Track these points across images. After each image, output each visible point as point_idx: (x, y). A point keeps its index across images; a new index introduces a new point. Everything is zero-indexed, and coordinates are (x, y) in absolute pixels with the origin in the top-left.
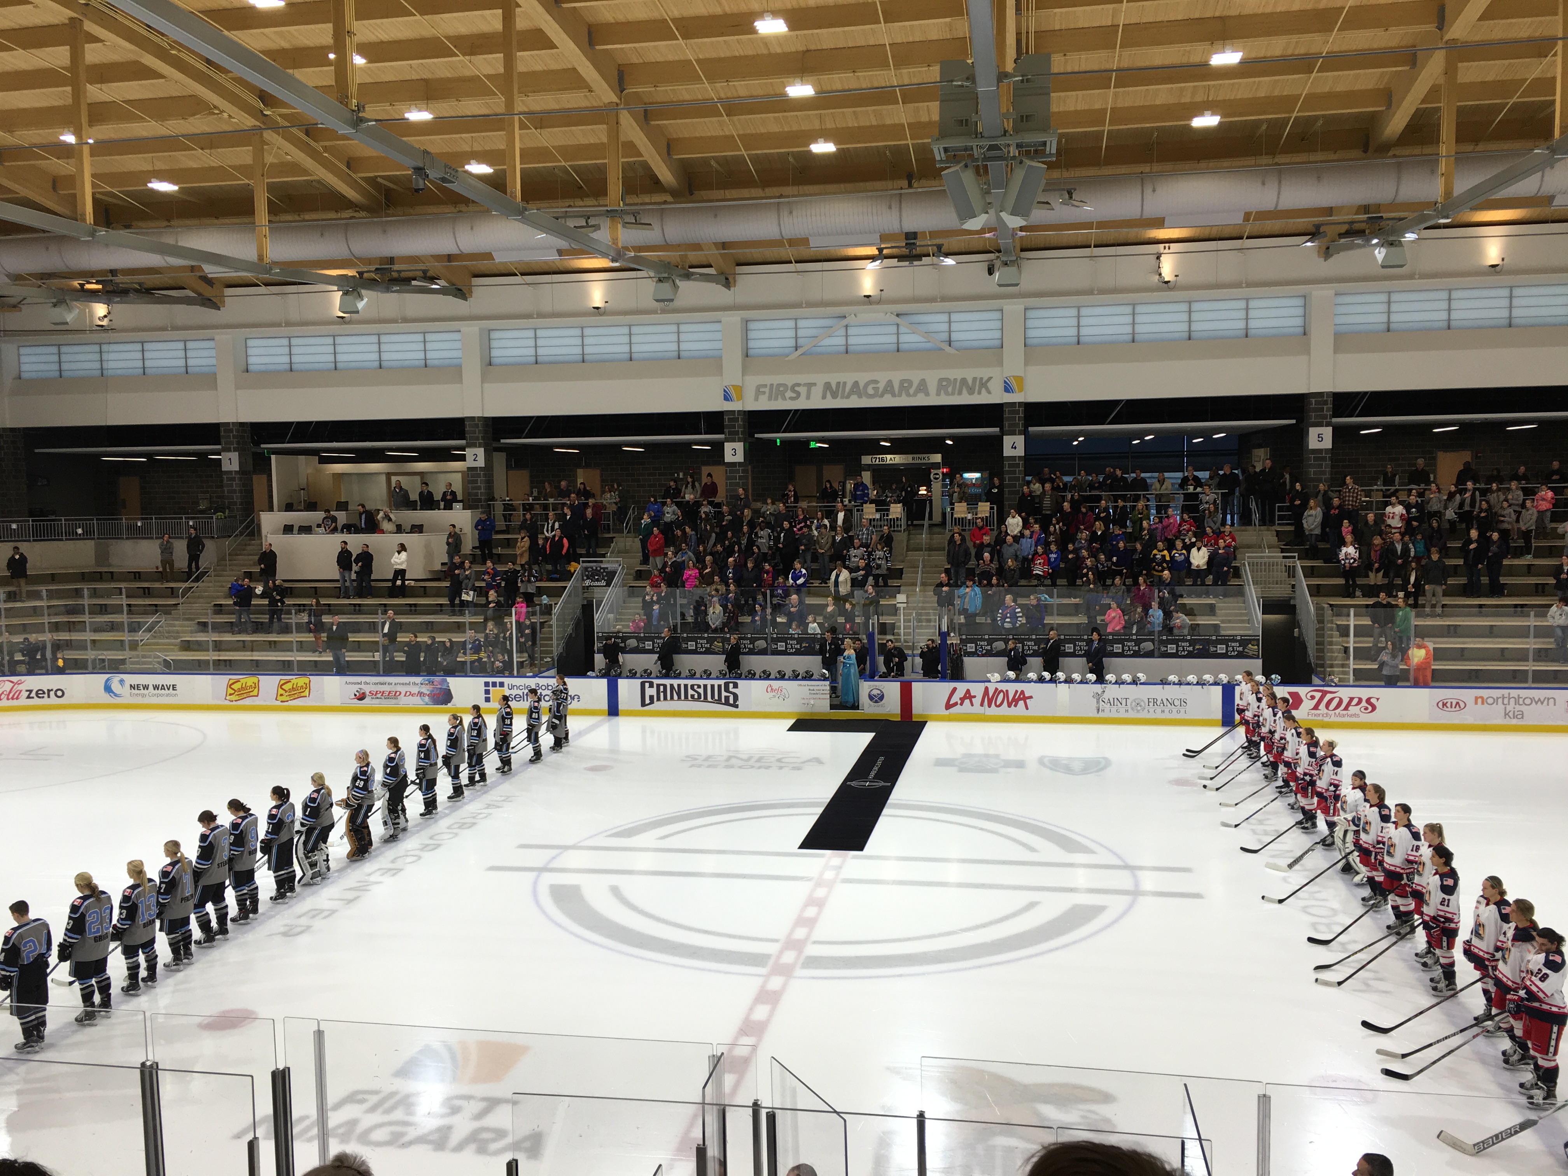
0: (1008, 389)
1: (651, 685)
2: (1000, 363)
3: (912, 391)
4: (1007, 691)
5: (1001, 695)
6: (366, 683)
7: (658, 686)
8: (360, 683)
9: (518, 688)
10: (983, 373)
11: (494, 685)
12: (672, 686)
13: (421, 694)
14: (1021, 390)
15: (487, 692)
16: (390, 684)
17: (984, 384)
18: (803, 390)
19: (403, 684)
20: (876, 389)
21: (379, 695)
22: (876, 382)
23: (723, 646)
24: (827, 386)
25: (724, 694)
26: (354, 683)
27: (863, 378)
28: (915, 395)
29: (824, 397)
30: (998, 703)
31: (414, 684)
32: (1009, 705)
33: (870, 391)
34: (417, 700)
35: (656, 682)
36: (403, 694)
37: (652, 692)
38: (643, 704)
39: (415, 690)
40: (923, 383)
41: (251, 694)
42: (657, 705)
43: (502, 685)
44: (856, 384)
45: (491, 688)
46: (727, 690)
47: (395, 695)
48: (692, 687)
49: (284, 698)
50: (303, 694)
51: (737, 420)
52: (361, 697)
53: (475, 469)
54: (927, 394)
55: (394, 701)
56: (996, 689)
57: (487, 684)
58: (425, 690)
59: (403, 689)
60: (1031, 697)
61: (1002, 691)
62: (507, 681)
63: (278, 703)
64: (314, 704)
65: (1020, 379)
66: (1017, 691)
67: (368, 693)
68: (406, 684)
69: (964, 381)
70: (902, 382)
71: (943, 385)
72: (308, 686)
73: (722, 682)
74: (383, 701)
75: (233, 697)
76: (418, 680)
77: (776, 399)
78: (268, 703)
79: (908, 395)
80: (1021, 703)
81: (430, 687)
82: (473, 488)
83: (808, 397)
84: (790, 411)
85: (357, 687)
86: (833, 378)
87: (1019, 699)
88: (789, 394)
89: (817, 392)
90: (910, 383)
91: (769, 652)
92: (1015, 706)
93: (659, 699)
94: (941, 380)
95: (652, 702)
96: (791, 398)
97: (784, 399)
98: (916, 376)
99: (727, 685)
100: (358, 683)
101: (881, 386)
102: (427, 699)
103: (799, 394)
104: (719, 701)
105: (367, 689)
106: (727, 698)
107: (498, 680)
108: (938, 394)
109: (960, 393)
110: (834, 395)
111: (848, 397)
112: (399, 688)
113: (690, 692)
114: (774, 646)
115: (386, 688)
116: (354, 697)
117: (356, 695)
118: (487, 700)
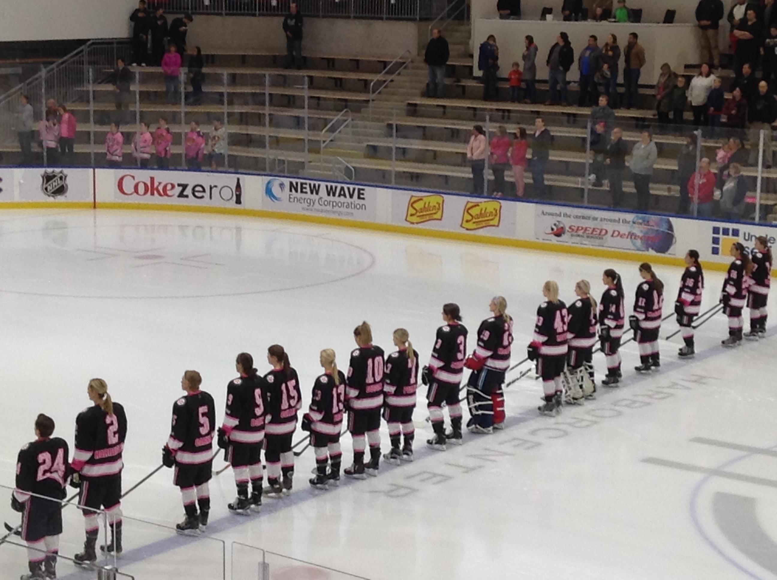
6: (566, 215)
8: (560, 215)
11: (726, 232)
13: (631, 235)
15: (716, 241)
16: (595, 219)
19: (611, 221)
26: (552, 214)
31: (625, 222)
34: (627, 243)
36: (610, 233)
39: (624, 229)
41: (434, 217)
45: (721, 236)
47: (601, 234)
49: (469, 225)
50: (491, 223)
52: (559, 233)
55: (598, 241)
57: (716, 230)
58: (638, 231)
59: (610, 227)
62: (743, 229)
63: (464, 231)
64: (503, 236)
67: (567, 228)
68: (614, 221)
72: (497, 213)
74: (585, 240)
75: (414, 219)
78: (451, 230)
81: (644, 228)
85: (555, 219)
100: (557, 215)
102: (639, 242)
107: (731, 226)
115: (589, 224)
116: (550, 231)
117: (552, 229)
118: (715, 251)
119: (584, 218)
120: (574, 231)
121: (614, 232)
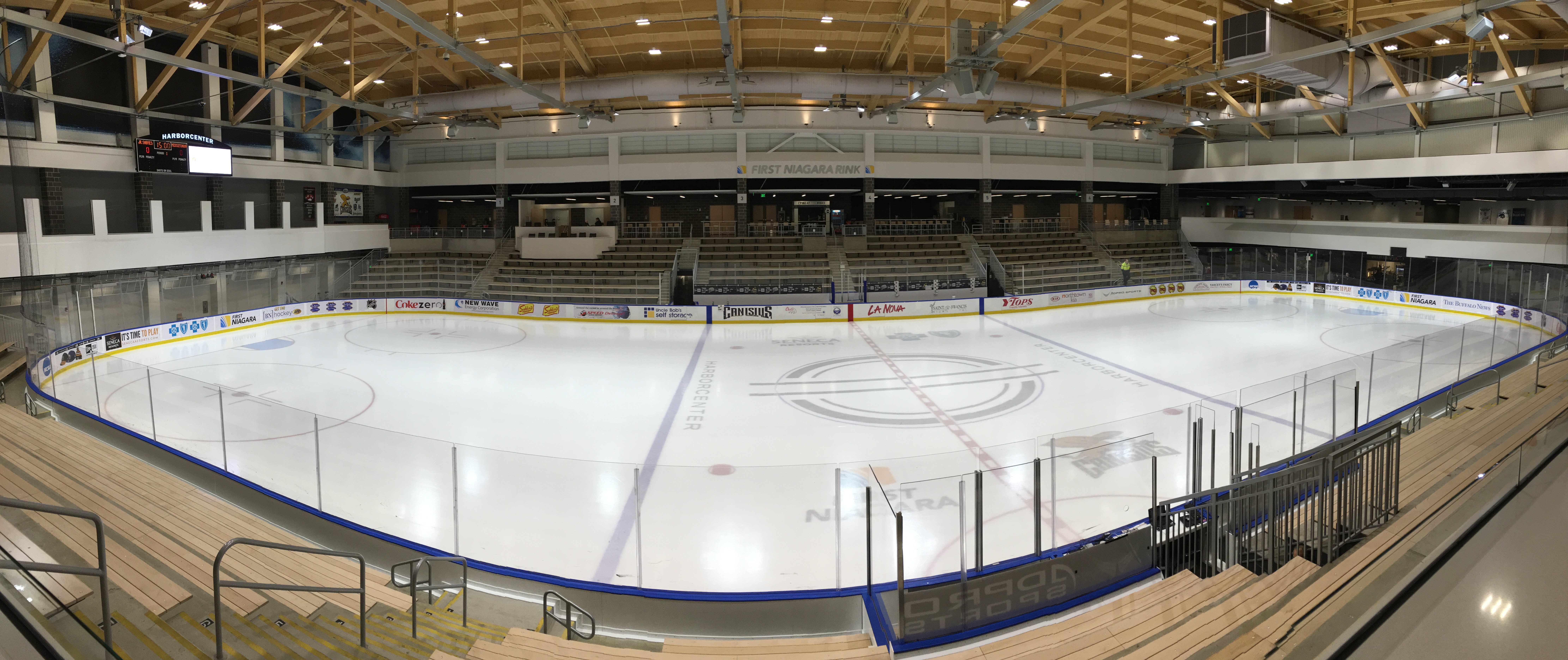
0: (867, 172)
1: (729, 309)
2: (864, 159)
3: (825, 171)
6: (586, 308)
7: (732, 309)
8: (584, 308)
9: (661, 311)
10: (856, 164)
11: (649, 309)
12: (739, 309)
13: (613, 313)
14: (873, 172)
15: (645, 313)
16: (598, 308)
17: (856, 169)
18: (775, 169)
19: (604, 309)
20: (809, 169)
21: (592, 314)
22: (809, 166)
24: (787, 167)
25: (765, 312)
26: (580, 308)
27: (803, 164)
28: (827, 172)
29: (785, 173)
31: (610, 308)
33: (806, 170)
34: (612, 316)
35: (731, 307)
36: (604, 313)
37: (730, 312)
38: (725, 318)
39: (610, 311)
40: (830, 167)
41: (530, 312)
42: (732, 318)
43: (653, 309)
44: (800, 166)
45: (648, 311)
46: (766, 310)
47: (600, 313)
48: (750, 309)
49: (546, 314)
50: (555, 313)
51: (743, 183)
53: (614, 206)
54: (832, 172)
55: (600, 317)
57: (645, 309)
58: (615, 311)
59: (604, 311)
60: (905, 308)
62: (656, 307)
63: (545, 316)
64: (562, 317)
65: (872, 167)
67: (587, 313)
68: (606, 308)
69: (848, 167)
70: (821, 166)
71: (839, 168)
72: (558, 309)
73: (764, 307)
75: (521, 313)
76: (613, 307)
77: (762, 173)
78: (540, 316)
79: (823, 173)
81: (618, 310)
82: (614, 216)
83: (777, 173)
84: (764, 179)
85: (581, 310)
86: (789, 163)
88: (768, 170)
89: (782, 169)
90: (824, 167)
92: (899, 312)
93: (732, 315)
94: (838, 166)
95: (729, 317)
96: (769, 173)
97: (766, 173)
98: (827, 164)
99: (766, 308)
100: (582, 308)
101: (812, 168)
102: (617, 316)
103: (773, 171)
104: (762, 316)
105: (586, 311)
106: (766, 314)
107: (651, 307)
108: (836, 173)
109: (846, 173)
110: (790, 172)
111: (796, 173)
112: (602, 311)
113: (749, 312)
115: (597, 310)
117: (581, 314)
118: (646, 316)
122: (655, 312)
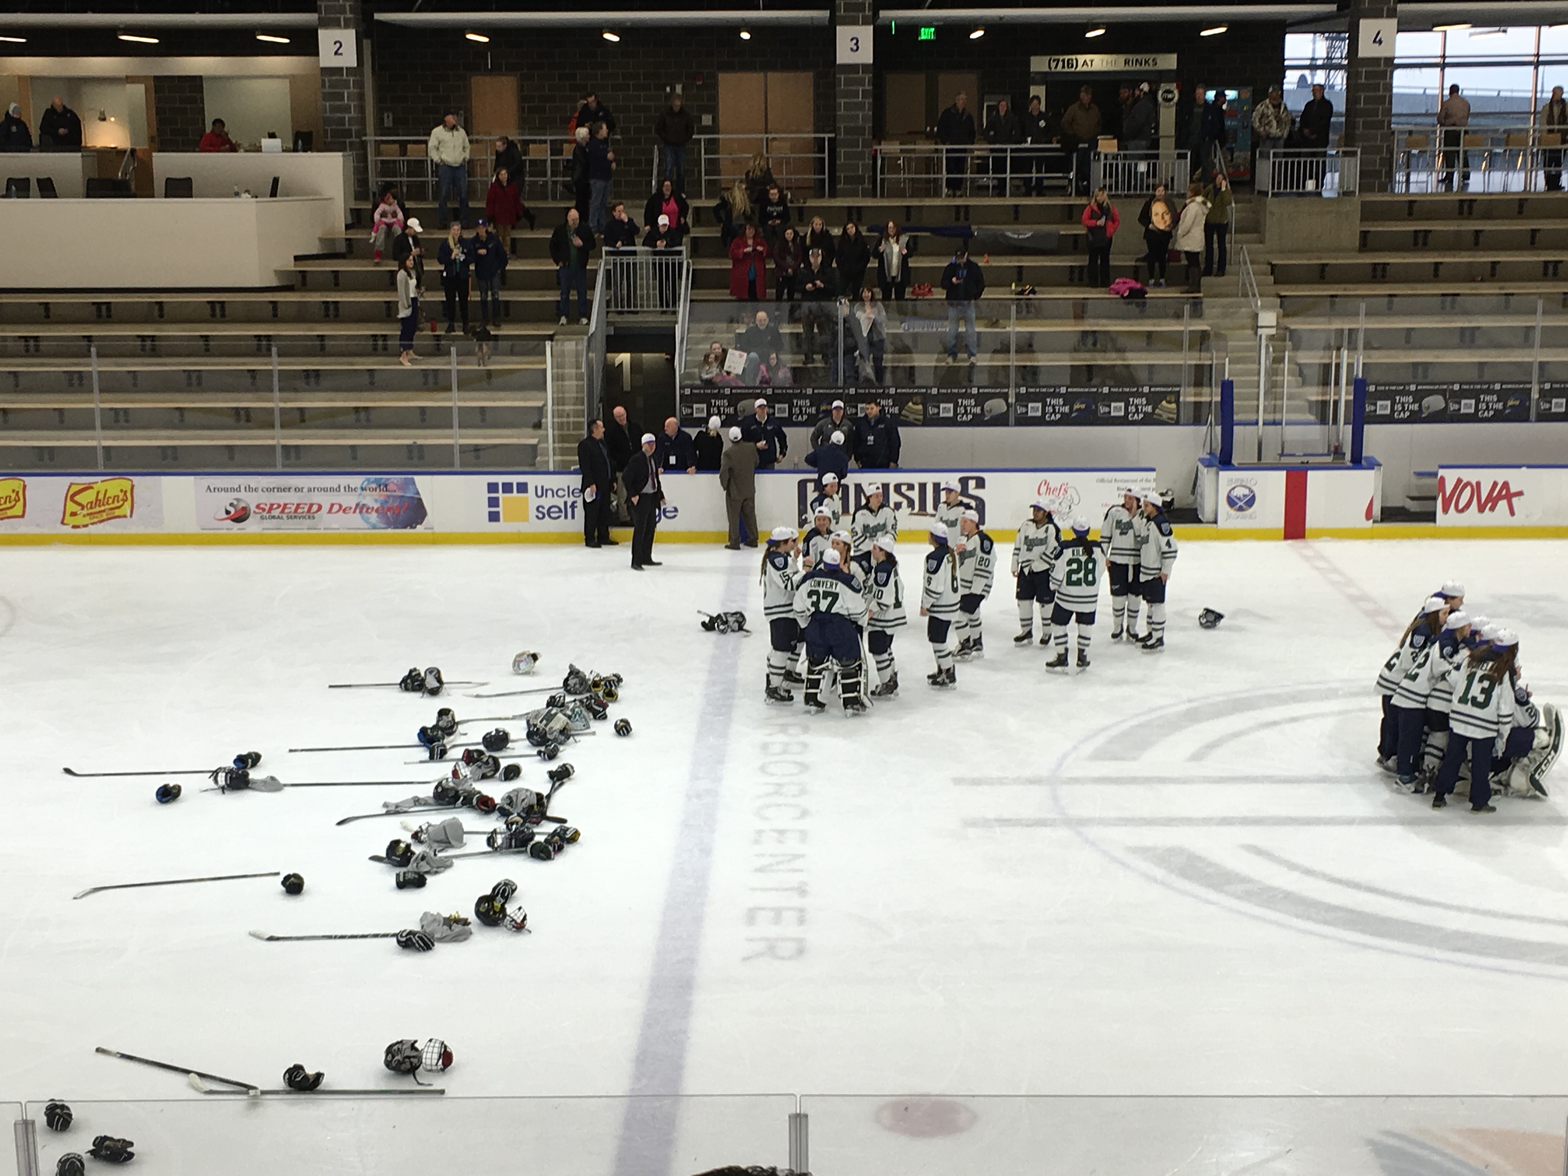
1: (818, 487)
4: (1478, 484)
5: (1468, 490)
6: (249, 489)
8: (238, 490)
9: (555, 493)
11: (507, 488)
12: (858, 486)
13: (361, 508)
15: (493, 502)
16: (298, 490)
19: (325, 490)
21: (276, 512)
23: (925, 409)
26: (226, 490)
30: (1461, 506)
31: (348, 489)
32: (1481, 509)
34: (355, 520)
36: (326, 508)
39: (350, 500)
41: (10, 513)
43: (523, 488)
45: (500, 495)
47: (311, 511)
48: (898, 488)
49: (79, 520)
50: (117, 512)
52: (241, 516)
53: (338, 70)
55: (307, 523)
56: (1459, 481)
57: (492, 488)
58: (371, 500)
59: (325, 500)
60: (1520, 494)
61: (1468, 484)
62: (532, 481)
63: (67, 529)
64: (141, 530)
66: (1495, 484)
67: (253, 508)
68: (332, 489)
72: (129, 496)
74: (286, 523)
76: (356, 481)
78: (46, 531)
80: (1503, 504)
81: (379, 495)
82: (334, 109)
85: (230, 497)
87: (1500, 497)
91: (1012, 419)
92: (1492, 509)
100: (233, 490)
102: (374, 517)
105: (251, 500)
107: (515, 479)
112: (317, 498)
114: (1021, 410)
115: (292, 498)
116: (225, 516)
117: (228, 512)
118: (494, 517)
119: (280, 490)
120: (267, 511)
121: (332, 505)
122: (531, 500)
